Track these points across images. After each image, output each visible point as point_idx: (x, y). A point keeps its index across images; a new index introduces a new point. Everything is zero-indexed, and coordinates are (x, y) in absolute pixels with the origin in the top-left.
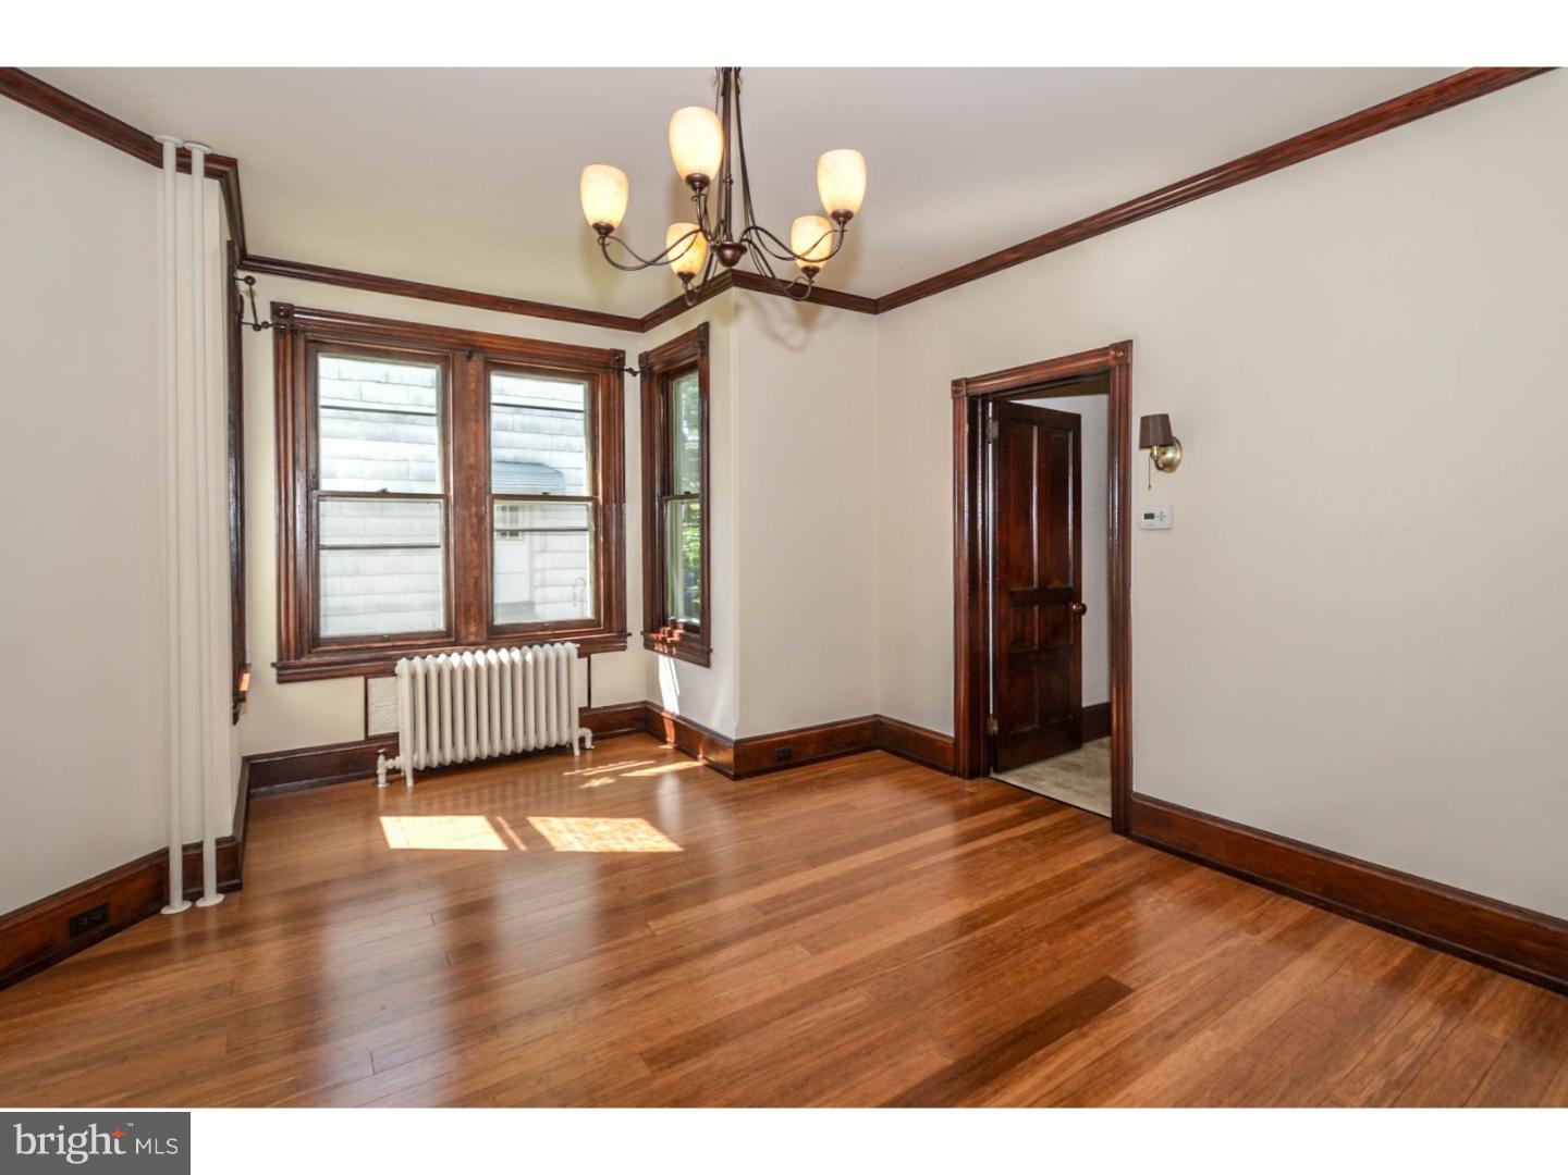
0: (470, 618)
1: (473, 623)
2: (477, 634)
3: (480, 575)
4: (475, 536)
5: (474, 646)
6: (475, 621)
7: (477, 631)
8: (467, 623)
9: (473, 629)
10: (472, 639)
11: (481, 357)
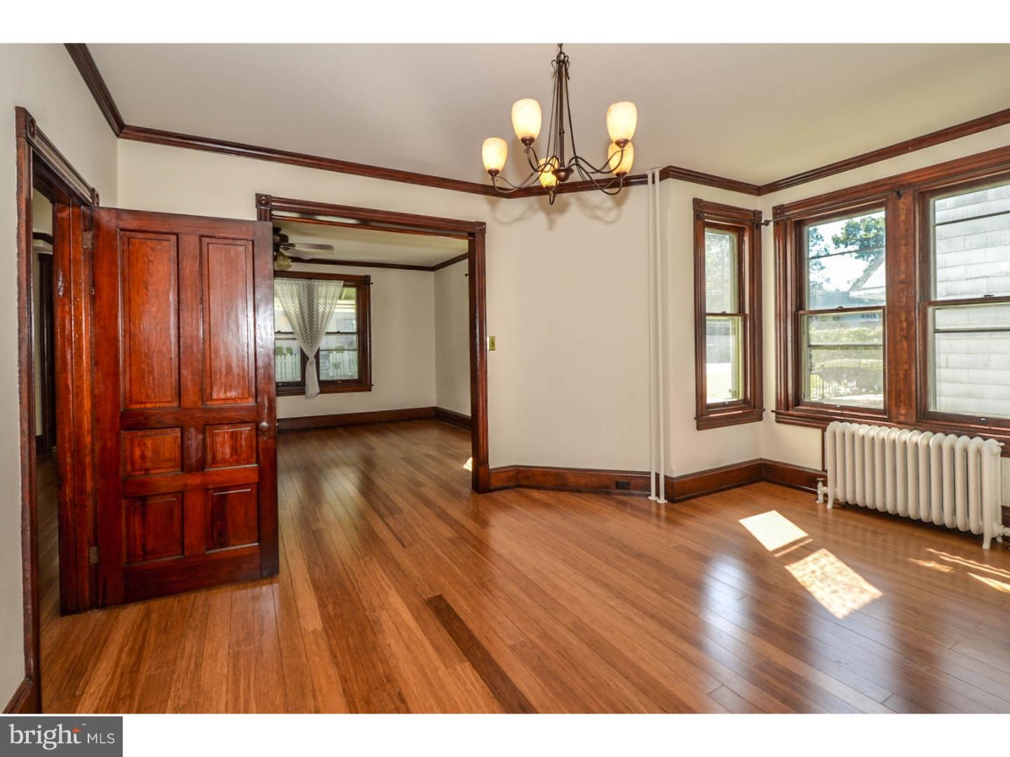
0: (901, 402)
1: (903, 407)
2: (906, 415)
3: (910, 368)
4: (906, 337)
5: (902, 425)
6: (905, 405)
7: (907, 413)
8: (898, 406)
9: (903, 411)
10: (902, 419)
11: (911, 191)
